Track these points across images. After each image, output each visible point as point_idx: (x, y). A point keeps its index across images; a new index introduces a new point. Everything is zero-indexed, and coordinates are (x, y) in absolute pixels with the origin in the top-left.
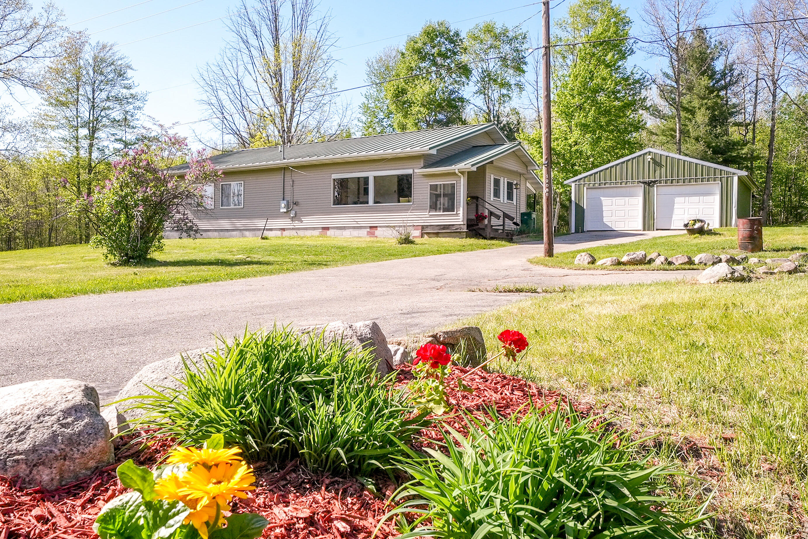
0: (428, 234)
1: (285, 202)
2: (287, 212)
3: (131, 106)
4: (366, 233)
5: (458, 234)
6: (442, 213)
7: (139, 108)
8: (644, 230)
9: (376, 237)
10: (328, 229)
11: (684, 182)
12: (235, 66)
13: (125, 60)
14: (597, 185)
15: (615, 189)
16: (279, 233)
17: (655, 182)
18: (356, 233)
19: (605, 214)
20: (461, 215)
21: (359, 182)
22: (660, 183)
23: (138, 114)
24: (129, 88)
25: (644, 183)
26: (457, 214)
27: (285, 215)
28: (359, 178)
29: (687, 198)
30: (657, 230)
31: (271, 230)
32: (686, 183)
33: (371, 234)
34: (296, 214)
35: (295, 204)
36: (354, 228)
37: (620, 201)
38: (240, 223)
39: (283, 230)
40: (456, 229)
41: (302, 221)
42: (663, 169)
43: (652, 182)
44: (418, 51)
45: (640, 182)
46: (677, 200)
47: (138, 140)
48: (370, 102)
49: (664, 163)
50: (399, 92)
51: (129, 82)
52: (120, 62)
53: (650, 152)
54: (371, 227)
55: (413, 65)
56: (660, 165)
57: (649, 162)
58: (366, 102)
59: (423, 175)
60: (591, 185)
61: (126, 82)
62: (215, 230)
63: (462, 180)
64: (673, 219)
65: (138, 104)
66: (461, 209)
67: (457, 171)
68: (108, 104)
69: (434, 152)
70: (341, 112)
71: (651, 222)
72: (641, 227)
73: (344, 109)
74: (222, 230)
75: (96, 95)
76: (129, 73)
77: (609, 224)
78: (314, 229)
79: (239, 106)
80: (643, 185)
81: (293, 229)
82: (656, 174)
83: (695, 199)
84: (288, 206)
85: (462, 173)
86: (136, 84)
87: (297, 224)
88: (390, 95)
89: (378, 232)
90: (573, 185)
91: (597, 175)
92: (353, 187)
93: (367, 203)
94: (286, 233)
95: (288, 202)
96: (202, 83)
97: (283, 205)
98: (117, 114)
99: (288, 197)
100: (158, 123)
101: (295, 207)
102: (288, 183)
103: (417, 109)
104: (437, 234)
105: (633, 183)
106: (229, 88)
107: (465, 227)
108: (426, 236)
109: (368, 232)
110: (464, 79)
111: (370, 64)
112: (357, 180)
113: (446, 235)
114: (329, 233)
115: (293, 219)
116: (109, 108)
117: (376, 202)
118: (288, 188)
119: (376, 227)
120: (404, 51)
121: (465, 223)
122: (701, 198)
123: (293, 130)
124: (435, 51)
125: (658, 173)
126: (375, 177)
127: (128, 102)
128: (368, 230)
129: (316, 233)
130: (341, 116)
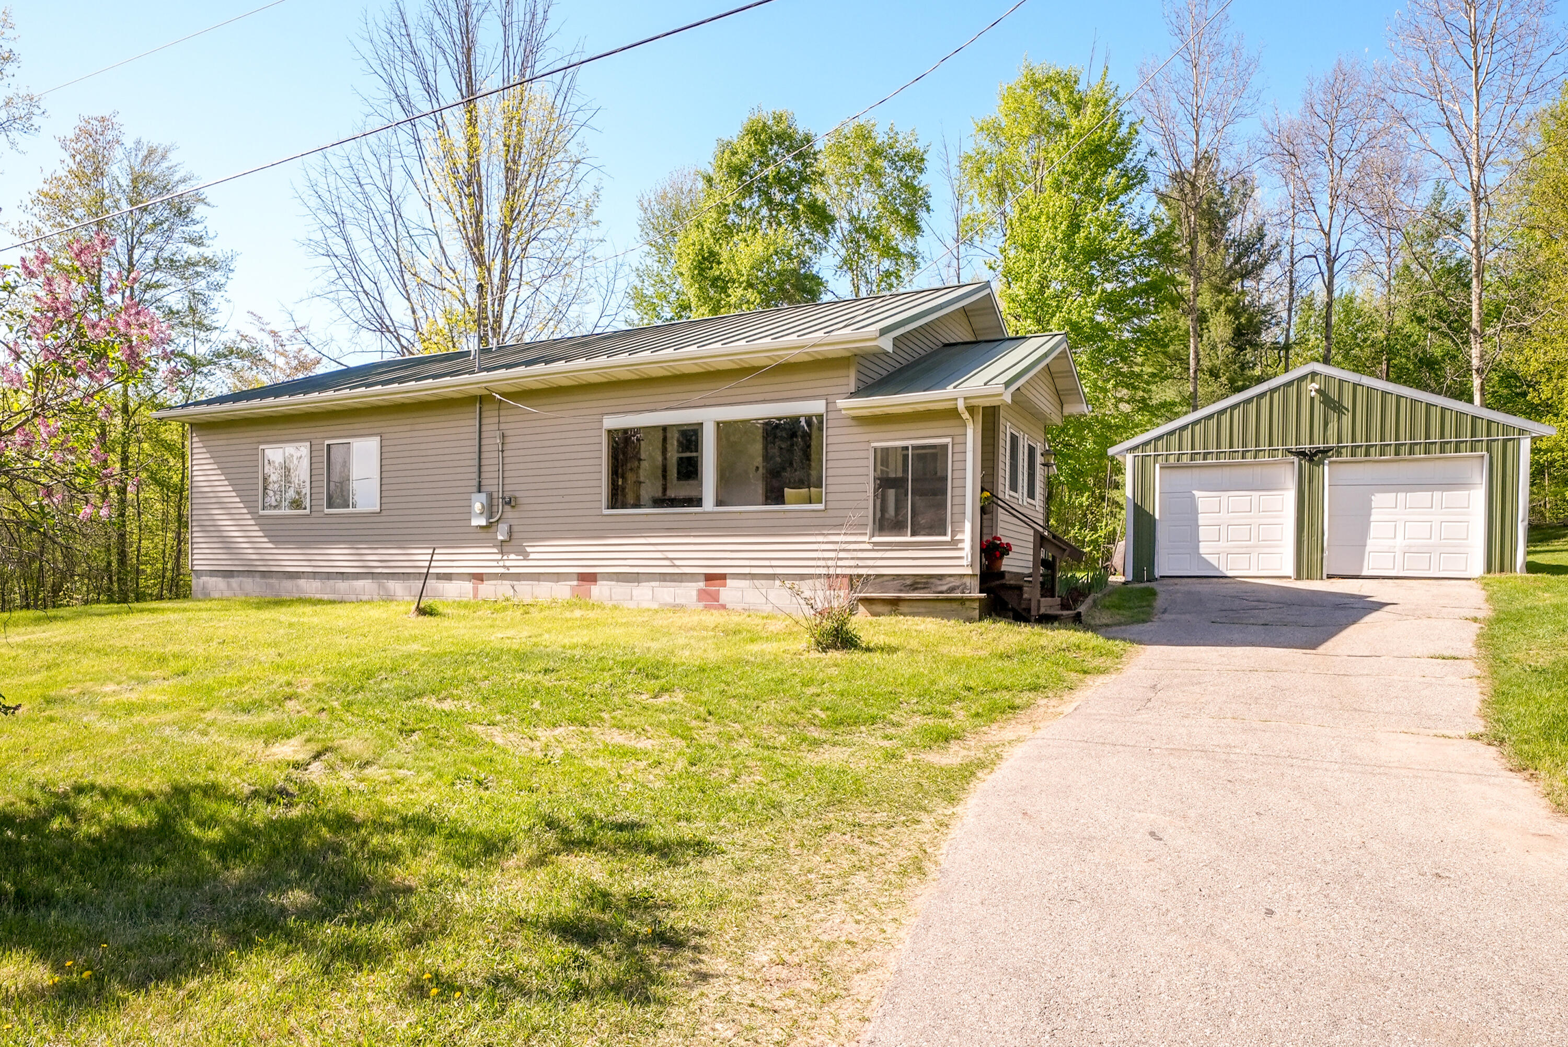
0: (868, 601)
1: (483, 497)
2: (489, 526)
3: (203, 283)
4: (694, 593)
5: (955, 605)
6: (908, 539)
7: (218, 287)
8: (1299, 577)
9: (723, 607)
10: (590, 578)
11: (1397, 454)
12: (385, 168)
13: (192, 182)
14: (1185, 460)
15: (1227, 471)
16: (468, 586)
17: (1325, 452)
18: (668, 593)
19: (1203, 533)
20: (967, 545)
21: (665, 439)
22: (1339, 454)
23: (216, 300)
24: (196, 241)
25: (1301, 454)
26: (954, 544)
27: (483, 535)
28: (665, 429)
29: (1401, 496)
30: (1330, 577)
31: (448, 577)
32: (1402, 456)
33: (710, 599)
34: (510, 533)
35: (510, 502)
36: (663, 577)
37: (1238, 500)
38: (374, 557)
39: (479, 577)
40: (951, 590)
41: (526, 555)
42: (1347, 419)
43: (1320, 451)
44: (738, 171)
45: (1290, 451)
46: (1381, 500)
47: (219, 355)
48: (646, 283)
49: (1347, 402)
50: (703, 258)
51: (198, 228)
52: (181, 189)
53: (1314, 374)
54: (709, 578)
55: (730, 201)
56: (1338, 408)
57: (1312, 399)
58: (639, 285)
59: (855, 418)
60: (1172, 459)
61: (192, 228)
62: (315, 575)
63: (970, 432)
64: (1368, 549)
65: (217, 276)
66: (968, 526)
67: (961, 405)
68: (158, 275)
69: (886, 344)
70: (603, 281)
71: (1316, 557)
72: (1290, 570)
73: (611, 276)
74: (329, 576)
75: (136, 257)
76: (199, 211)
77: (1213, 560)
78: (558, 577)
79: (395, 264)
80: (1296, 460)
81: (502, 576)
82: (1330, 432)
83: (1422, 497)
84: (489, 510)
85: (971, 410)
86: (211, 235)
87: (514, 563)
88: (686, 266)
89: (730, 592)
90: (1129, 457)
91: (1187, 434)
92: (650, 454)
93: (698, 502)
94: (487, 589)
95: (490, 496)
96: (314, 202)
97: (477, 507)
98: (175, 299)
99: (491, 483)
100: (268, 328)
101: (510, 513)
102: (492, 442)
103: (740, 292)
104: (894, 605)
105: (1272, 453)
106: (372, 222)
107: (976, 583)
108: (861, 608)
109: (701, 592)
110: (818, 237)
111: (646, 205)
112: (660, 435)
113: (921, 608)
114: (599, 590)
115: (503, 547)
116: (157, 286)
117: (719, 503)
118: (491, 456)
119: (723, 577)
120: (711, 172)
121: (978, 572)
122: (1437, 495)
123: (505, 322)
124: (770, 171)
125: (1333, 427)
126: (718, 423)
127: (198, 274)
128: (702, 585)
129: (563, 590)
130: (603, 292)
